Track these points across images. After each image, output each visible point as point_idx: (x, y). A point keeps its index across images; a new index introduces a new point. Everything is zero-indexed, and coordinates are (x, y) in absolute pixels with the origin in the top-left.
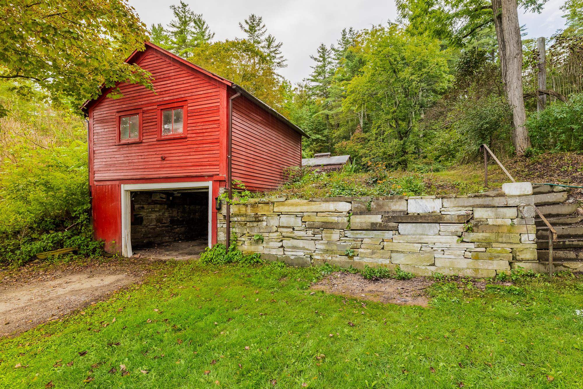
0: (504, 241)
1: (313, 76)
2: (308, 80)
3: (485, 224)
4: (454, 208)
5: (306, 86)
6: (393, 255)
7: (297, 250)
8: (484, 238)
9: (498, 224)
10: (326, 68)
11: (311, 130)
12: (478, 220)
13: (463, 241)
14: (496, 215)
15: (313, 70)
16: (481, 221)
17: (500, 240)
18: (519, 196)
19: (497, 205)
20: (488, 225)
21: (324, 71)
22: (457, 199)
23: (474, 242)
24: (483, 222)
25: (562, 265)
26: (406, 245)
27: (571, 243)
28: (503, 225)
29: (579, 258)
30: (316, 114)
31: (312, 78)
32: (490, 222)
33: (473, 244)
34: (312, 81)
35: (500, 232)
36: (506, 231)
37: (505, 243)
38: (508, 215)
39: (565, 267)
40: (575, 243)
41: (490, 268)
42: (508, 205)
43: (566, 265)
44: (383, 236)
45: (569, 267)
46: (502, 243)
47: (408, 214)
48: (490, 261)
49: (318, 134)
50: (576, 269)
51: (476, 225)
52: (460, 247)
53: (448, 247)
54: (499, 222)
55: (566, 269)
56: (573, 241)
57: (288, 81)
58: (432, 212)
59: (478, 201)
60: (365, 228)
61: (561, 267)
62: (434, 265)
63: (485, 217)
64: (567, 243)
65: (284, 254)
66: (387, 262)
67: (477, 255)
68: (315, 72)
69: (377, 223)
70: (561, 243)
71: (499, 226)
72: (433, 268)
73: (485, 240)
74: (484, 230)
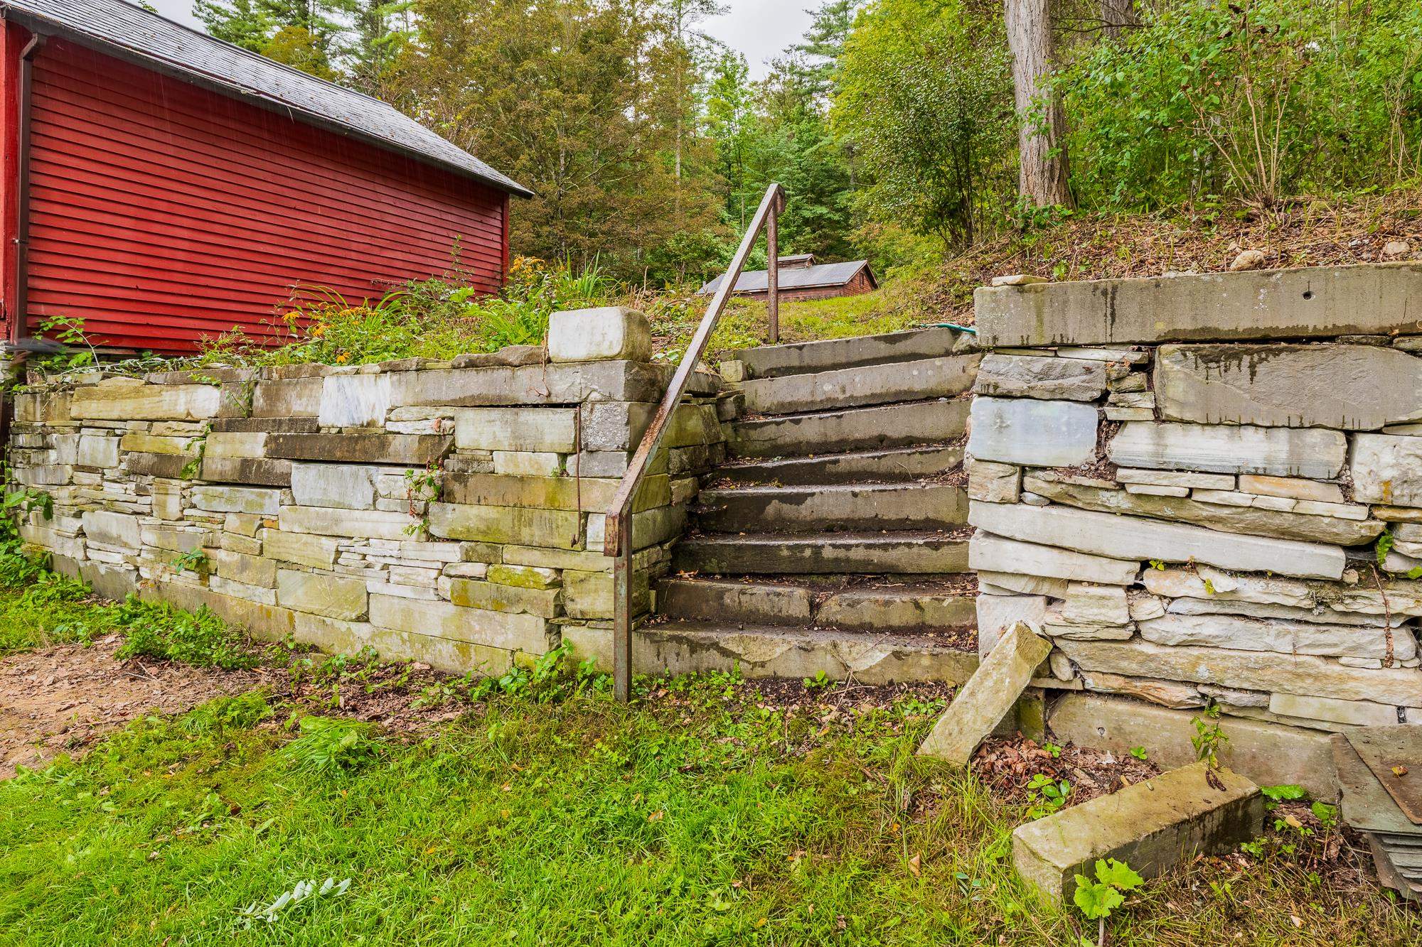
0: (537, 540)
1: (813, 39)
2: (798, 49)
3: (486, 473)
4: (414, 409)
5: (793, 67)
6: (282, 574)
7: (110, 547)
8: (483, 527)
9: (518, 472)
10: (850, 13)
11: (801, 192)
12: (468, 454)
13: (431, 538)
14: (516, 436)
15: (811, 21)
16: (474, 460)
17: (526, 534)
18: (585, 362)
19: (523, 398)
20: (491, 478)
21: (844, 25)
22: (423, 375)
23: (458, 541)
24: (479, 461)
25: (715, 645)
26: (305, 544)
27: (841, 553)
28: (533, 478)
29: (822, 616)
30: (815, 147)
31: (811, 44)
32: (501, 464)
33: (456, 546)
34: (810, 51)
35: (525, 503)
36: (542, 501)
37: (540, 547)
38: (548, 439)
39: (725, 653)
40: (857, 554)
41: (499, 641)
42: (554, 400)
43: (732, 647)
44: (261, 506)
45: (738, 656)
46: (530, 546)
47: (319, 429)
48: (498, 617)
49: (822, 204)
50: (763, 665)
51: (460, 477)
52: (426, 555)
53: (395, 553)
54: (524, 464)
55: (728, 661)
56: (848, 547)
57: (737, 54)
58: (369, 424)
59: (475, 383)
60: (230, 479)
61: (713, 652)
62: (364, 618)
63: (485, 443)
64: (828, 553)
65: (88, 559)
66: (268, 599)
67: (465, 589)
68: (816, 26)
69: (253, 461)
70: (808, 553)
71: (522, 478)
72: (363, 630)
73: (485, 533)
74: (482, 494)
